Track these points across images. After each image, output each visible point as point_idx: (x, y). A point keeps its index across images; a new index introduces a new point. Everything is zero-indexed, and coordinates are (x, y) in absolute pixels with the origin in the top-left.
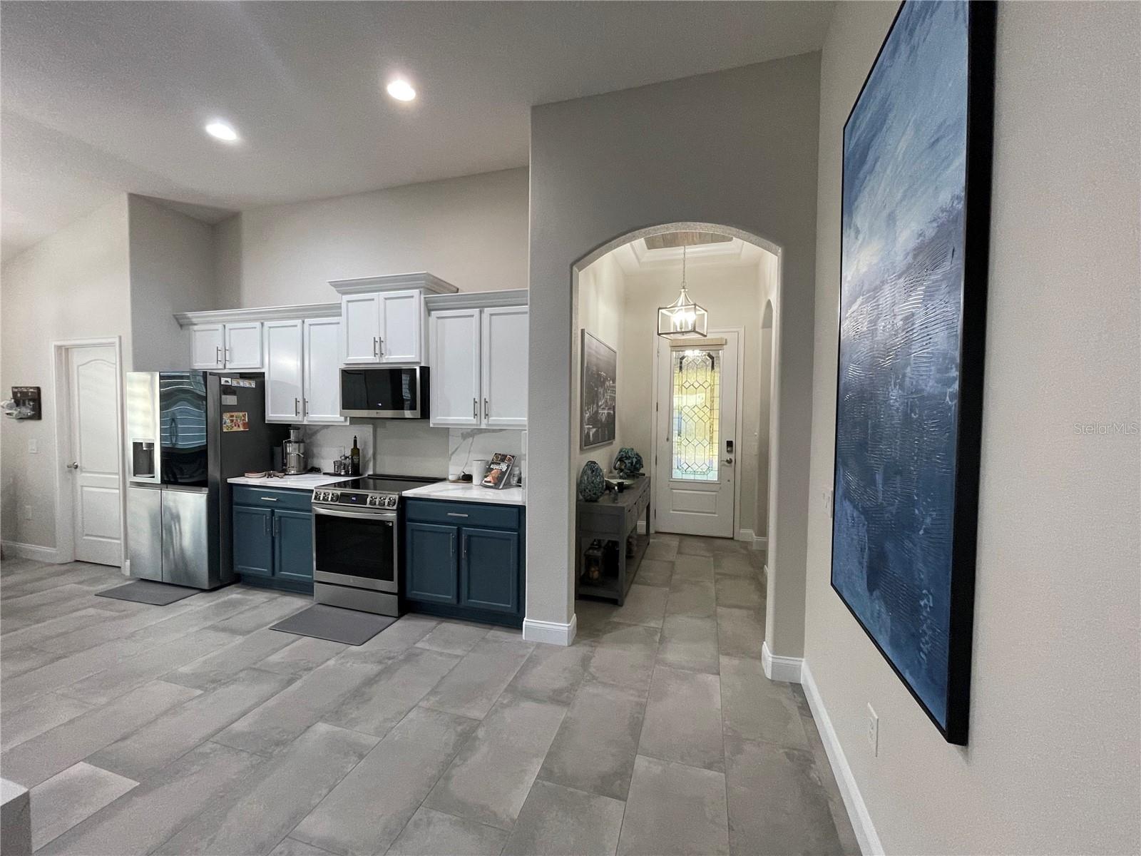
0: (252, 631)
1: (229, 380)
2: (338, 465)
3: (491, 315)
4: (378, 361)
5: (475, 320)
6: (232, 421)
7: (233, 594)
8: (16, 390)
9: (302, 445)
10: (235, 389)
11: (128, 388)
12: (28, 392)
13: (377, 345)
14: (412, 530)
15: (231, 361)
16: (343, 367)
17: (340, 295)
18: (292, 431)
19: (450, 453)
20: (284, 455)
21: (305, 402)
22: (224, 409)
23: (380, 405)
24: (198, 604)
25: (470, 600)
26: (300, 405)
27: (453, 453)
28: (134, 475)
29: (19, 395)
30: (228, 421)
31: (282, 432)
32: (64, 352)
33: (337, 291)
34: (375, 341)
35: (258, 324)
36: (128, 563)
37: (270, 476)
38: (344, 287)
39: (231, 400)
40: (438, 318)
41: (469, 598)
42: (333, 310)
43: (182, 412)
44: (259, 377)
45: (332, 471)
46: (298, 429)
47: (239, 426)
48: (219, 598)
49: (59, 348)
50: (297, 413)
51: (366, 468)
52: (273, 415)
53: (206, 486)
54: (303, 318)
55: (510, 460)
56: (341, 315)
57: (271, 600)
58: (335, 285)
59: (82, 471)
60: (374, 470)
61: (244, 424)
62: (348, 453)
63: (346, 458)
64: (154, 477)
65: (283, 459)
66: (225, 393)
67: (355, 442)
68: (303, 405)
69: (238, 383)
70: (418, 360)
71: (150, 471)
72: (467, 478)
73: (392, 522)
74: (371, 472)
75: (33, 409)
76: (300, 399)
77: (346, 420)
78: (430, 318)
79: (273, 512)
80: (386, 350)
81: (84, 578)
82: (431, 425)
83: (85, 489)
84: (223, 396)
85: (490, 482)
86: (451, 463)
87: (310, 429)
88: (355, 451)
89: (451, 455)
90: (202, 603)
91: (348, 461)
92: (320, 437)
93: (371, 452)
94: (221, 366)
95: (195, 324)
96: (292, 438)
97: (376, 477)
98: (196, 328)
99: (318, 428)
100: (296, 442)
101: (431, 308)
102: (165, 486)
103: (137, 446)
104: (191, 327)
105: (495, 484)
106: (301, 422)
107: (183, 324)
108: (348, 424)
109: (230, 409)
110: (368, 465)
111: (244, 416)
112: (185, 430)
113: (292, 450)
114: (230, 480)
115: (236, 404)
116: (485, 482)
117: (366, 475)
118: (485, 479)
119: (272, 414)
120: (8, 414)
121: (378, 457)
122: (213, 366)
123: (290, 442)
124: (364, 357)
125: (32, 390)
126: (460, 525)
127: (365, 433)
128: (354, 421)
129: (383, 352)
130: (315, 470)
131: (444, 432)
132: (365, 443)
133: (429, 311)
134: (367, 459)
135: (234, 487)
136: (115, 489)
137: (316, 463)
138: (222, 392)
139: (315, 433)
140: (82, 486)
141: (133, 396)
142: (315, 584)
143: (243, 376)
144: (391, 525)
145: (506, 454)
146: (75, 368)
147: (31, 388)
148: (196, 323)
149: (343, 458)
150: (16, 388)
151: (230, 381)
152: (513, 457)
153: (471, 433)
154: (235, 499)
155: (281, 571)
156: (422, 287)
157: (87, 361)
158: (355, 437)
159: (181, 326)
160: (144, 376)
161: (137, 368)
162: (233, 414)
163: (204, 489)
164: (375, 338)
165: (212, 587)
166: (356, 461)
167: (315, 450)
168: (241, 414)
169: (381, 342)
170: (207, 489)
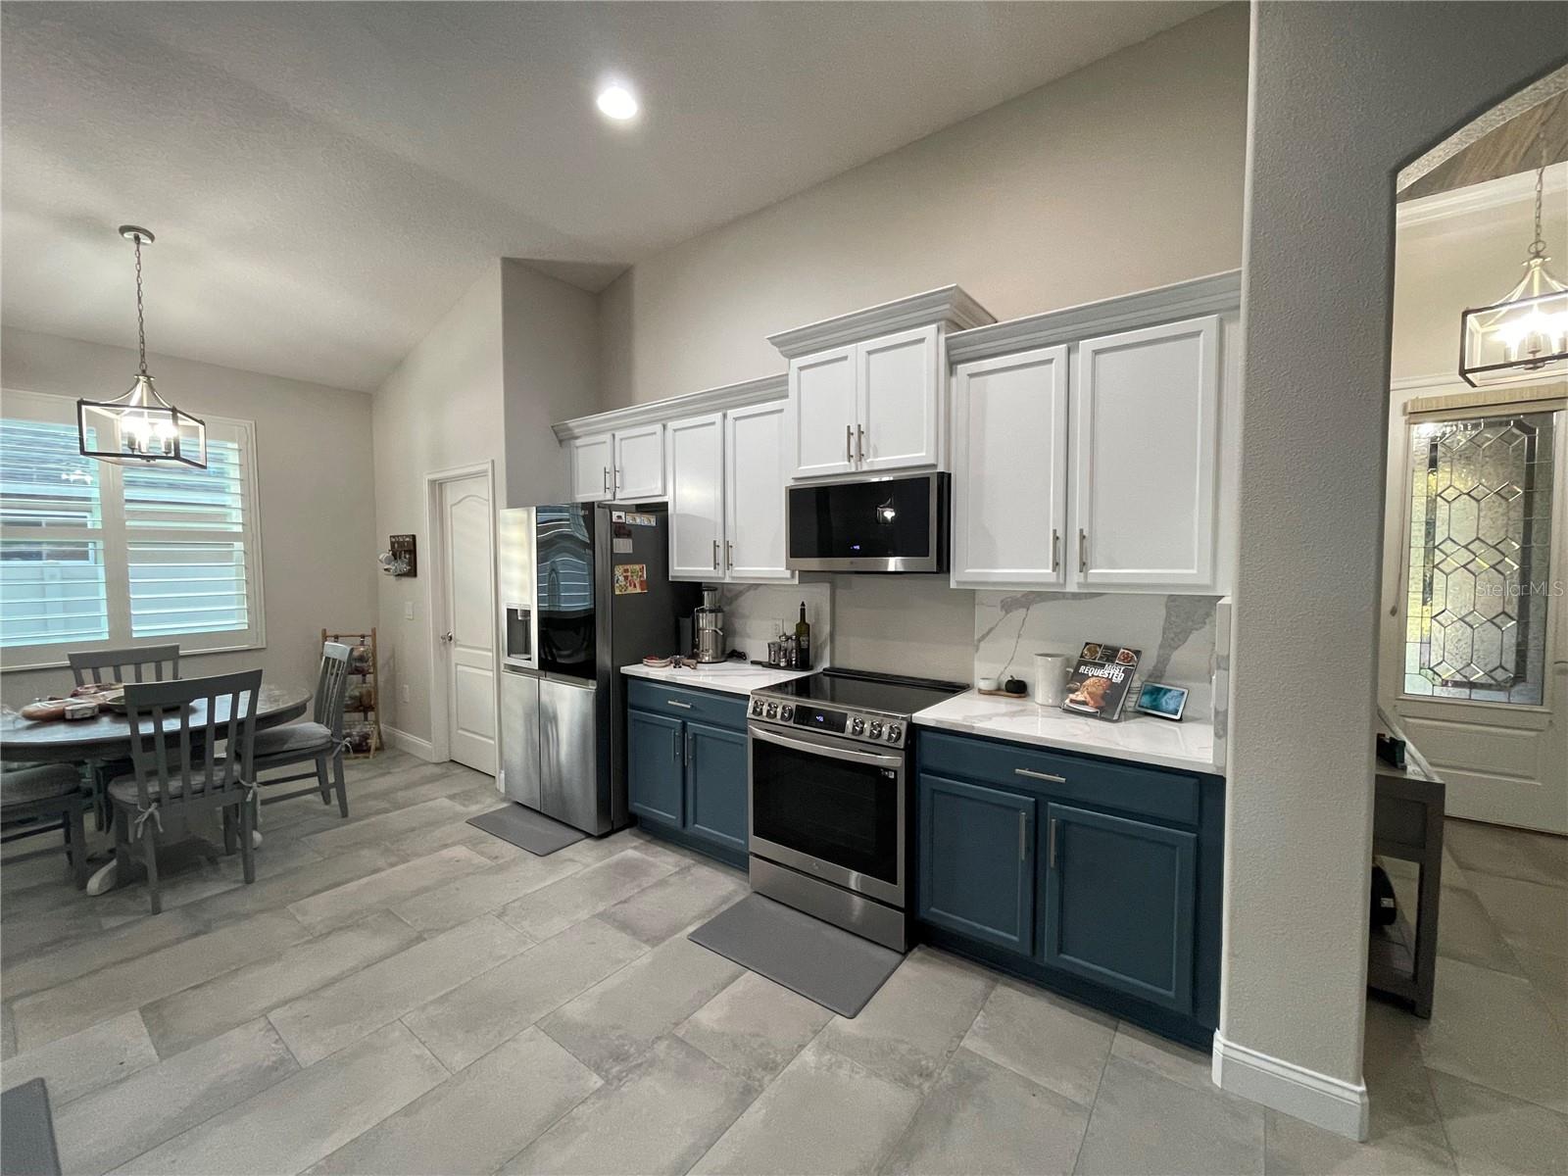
0: (663, 939)
1: (622, 514)
2: (776, 649)
3: (1097, 352)
4: (853, 470)
5: (1056, 370)
6: (626, 578)
7: (628, 849)
8: (393, 540)
9: (720, 615)
10: (632, 528)
11: (502, 532)
12: (404, 542)
13: (854, 440)
14: (934, 791)
15: (622, 488)
16: (791, 483)
17: (787, 360)
18: (706, 593)
19: (976, 638)
20: (695, 631)
21: (728, 546)
22: (616, 559)
23: (858, 547)
24: (585, 859)
25: (1062, 956)
26: (721, 552)
27: (983, 637)
28: (509, 655)
29: (396, 545)
30: (621, 578)
31: (691, 594)
32: (438, 487)
33: (781, 352)
34: (850, 434)
35: (658, 427)
36: (503, 775)
37: (677, 664)
38: (793, 344)
39: (624, 546)
40: (971, 376)
41: (1061, 950)
42: (774, 388)
43: (564, 563)
44: (660, 510)
45: (765, 659)
46: (715, 589)
47: (635, 586)
48: (611, 854)
49: (432, 483)
50: (716, 565)
51: (819, 658)
52: (681, 568)
53: (594, 678)
54: (723, 409)
55: (1127, 658)
56: (787, 396)
57: (683, 871)
58: (779, 342)
59: (456, 646)
60: (832, 659)
61: (641, 582)
62: (791, 630)
63: (788, 638)
64: (530, 659)
65: (693, 638)
66: (618, 535)
67: (803, 611)
68: (724, 552)
69: (634, 519)
70: (931, 461)
71: (527, 650)
72: (1018, 689)
73: (896, 772)
74: (827, 665)
75: (409, 564)
76: (720, 542)
77: (793, 576)
78: (954, 380)
79: (684, 725)
80: (868, 451)
81: (455, 790)
82: (953, 585)
83: (460, 668)
84: (614, 540)
85: (1084, 703)
86: (976, 656)
87: (730, 591)
88: (803, 628)
89: (979, 641)
90: (589, 860)
91: (792, 644)
92: (746, 603)
93: (827, 629)
94: (609, 496)
95: (577, 438)
96: (707, 605)
97: (834, 673)
98: (578, 442)
99: (742, 588)
100: (711, 611)
101: (957, 358)
102: (543, 673)
103: (511, 612)
104: (572, 442)
105: (1102, 709)
106: (720, 578)
107: (563, 439)
108: (797, 582)
109: (626, 559)
110: (822, 653)
111: (642, 570)
112: (568, 589)
113: (706, 623)
114: (625, 670)
115: (631, 551)
116: (1072, 701)
117: (821, 670)
118: (1072, 696)
119: (678, 566)
120: (386, 570)
121: (839, 640)
122: (599, 496)
123: (703, 611)
124: (829, 464)
125: (407, 539)
126: (1041, 795)
127: (818, 596)
128: (806, 576)
129: (863, 452)
130: (738, 656)
131: (969, 596)
132: (818, 614)
133: (952, 365)
134: (819, 643)
135: (630, 681)
136: (488, 670)
137: (740, 644)
138: (614, 535)
139: (739, 594)
140: (457, 664)
141: (508, 544)
142: (751, 857)
143: (642, 509)
144: (892, 776)
145: (1118, 645)
146: (449, 507)
147: (407, 536)
148: (579, 435)
149: (783, 638)
150: (394, 537)
151: (623, 517)
152: (1138, 653)
153: (1023, 599)
154: (631, 700)
155: (695, 822)
156: (940, 320)
157: (460, 498)
158: (803, 604)
159: (561, 442)
160: (518, 514)
161: (512, 504)
162: (628, 567)
163: (591, 681)
164: (849, 427)
165: (600, 833)
166: (804, 644)
167: (738, 624)
168: (637, 567)
169: (861, 433)
170: (595, 682)
